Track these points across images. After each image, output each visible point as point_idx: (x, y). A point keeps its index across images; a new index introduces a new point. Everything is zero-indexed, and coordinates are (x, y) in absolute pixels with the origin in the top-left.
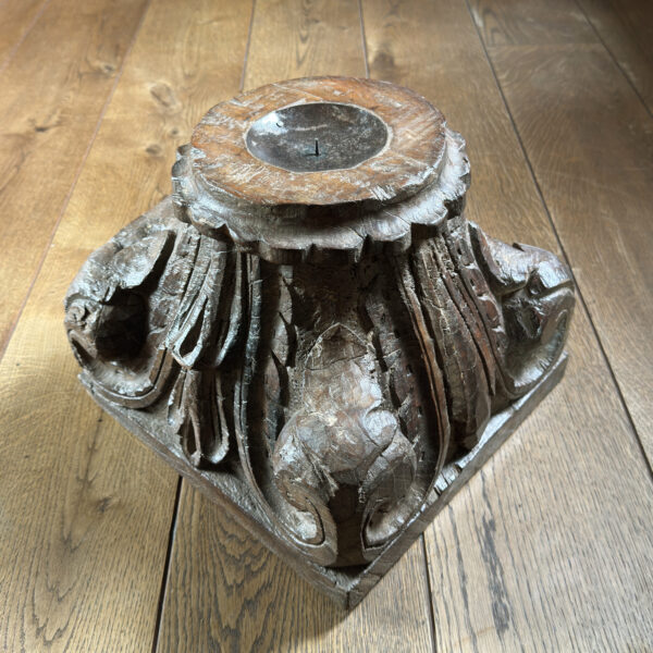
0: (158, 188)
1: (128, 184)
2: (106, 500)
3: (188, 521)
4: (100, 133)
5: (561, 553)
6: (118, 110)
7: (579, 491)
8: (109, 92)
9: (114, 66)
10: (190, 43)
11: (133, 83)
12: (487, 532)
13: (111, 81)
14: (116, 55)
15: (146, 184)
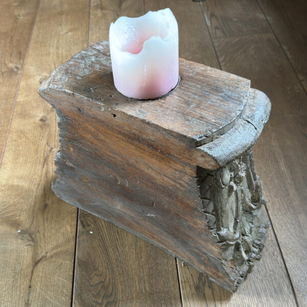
0: (47, 144)
1: (33, 143)
4: (15, 110)
6: (23, 95)
8: (18, 84)
9: (20, 66)
11: (30, 77)
13: (18, 76)
14: (20, 59)
15: (42, 142)
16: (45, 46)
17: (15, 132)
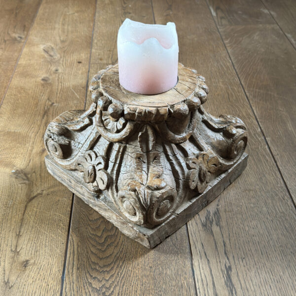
0: (48, 99)
1: (33, 98)
2: (27, 261)
3: (71, 271)
4: (16, 71)
5: (266, 282)
7: (273, 250)
8: (21, 50)
9: (23, 37)
10: (63, 25)
11: (34, 45)
12: (228, 272)
14: (24, 31)
15: (43, 97)
16: (51, 22)
17: (15, 88)
